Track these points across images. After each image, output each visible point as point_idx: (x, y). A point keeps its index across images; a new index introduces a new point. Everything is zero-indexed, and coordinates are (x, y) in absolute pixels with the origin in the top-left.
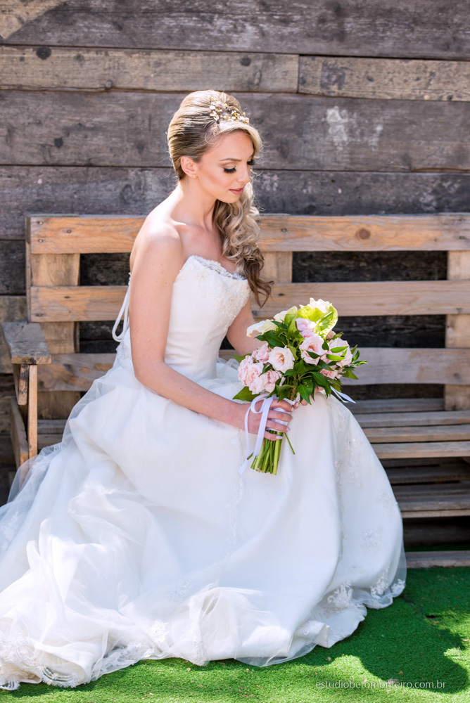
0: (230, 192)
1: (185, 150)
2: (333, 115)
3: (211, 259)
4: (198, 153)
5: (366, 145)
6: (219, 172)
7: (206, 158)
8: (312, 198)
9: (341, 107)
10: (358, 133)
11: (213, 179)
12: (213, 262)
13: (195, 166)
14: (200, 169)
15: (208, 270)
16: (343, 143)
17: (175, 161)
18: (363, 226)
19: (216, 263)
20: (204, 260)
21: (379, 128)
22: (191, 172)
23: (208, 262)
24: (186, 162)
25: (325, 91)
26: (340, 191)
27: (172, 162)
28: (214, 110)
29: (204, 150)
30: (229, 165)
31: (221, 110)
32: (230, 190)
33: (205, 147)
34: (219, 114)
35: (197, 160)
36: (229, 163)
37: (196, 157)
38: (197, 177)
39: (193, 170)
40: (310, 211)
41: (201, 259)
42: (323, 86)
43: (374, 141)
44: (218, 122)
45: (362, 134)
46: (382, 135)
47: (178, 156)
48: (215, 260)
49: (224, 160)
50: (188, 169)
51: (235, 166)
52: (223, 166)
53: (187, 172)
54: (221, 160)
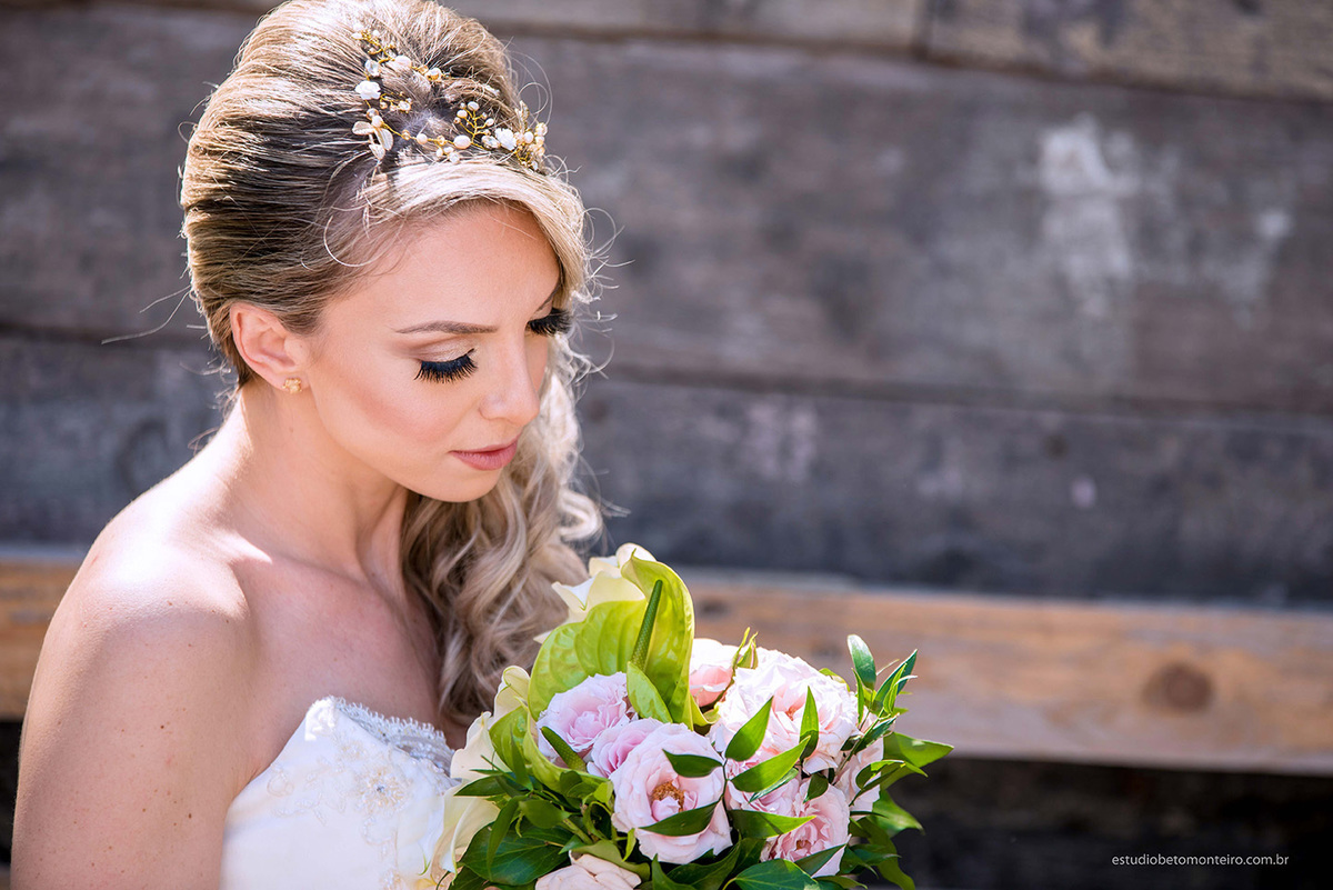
0: (455, 462)
1: (244, 276)
2: (1071, 162)
3: (403, 717)
4: (302, 292)
5: (1211, 297)
6: (400, 376)
7: (337, 313)
8: (958, 516)
9: (1109, 123)
10: (1176, 239)
11: (372, 405)
12: (411, 726)
13: (295, 346)
14: (316, 357)
15: (401, 757)
16: (1111, 283)
17: (212, 310)
18: (1183, 653)
19: (427, 731)
20: (376, 720)
21: (1274, 224)
22: (276, 365)
23: (394, 727)
24: (253, 324)
25: (1039, 52)
26: (1084, 493)
27: (202, 310)
28: (374, 103)
29: (325, 282)
30: (439, 349)
31: (405, 106)
32: (457, 452)
33: (334, 270)
34: (393, 123)
35: (302, 323)
36: (439, 342)
37: (296, 310)
38: (306, 391)
39: (285, 361)
40: (948, 573)
41: (363, 712)
42: (1033, 26)
43: (1247, 277)
44: (390, 163)
45: (1196, 248)
46: (1285, 253)
47: (223, 292)
48: (421, 720)
49: (414, 330)
50: (264, 352)
51: (472, 350)
52: (415, 350)
53: (262, 365)
54: (404, 332)
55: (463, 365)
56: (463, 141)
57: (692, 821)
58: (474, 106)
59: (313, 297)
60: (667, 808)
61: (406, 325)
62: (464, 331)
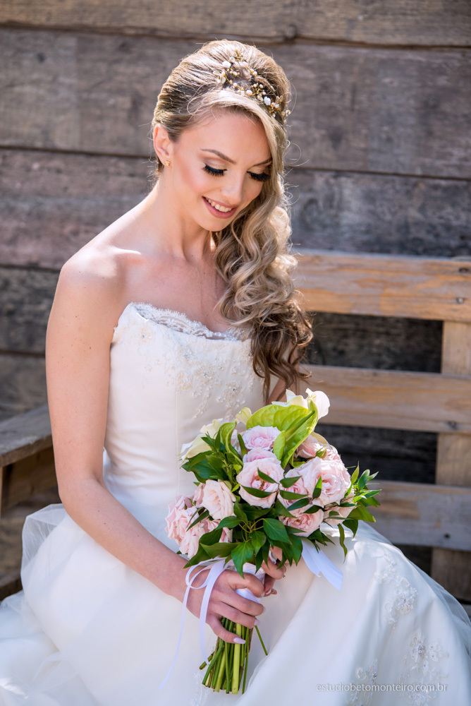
12: (170, 312)
15: (152, 325)
24: (161, 135)
29: (184, 123)
30: (215, 162)
31: (237, 74)
35: (174, 137)
36: (215, 159)
38: (171, 167)
39: (167, 153)
49: (206, 150)
50: (162, 148)
51: (226, 170)
52: (206, 159)
53: (159, 152)
54: (203, 150)
55: (220, 173)
56: (250, 92)
57: (262, 494)
58: (261, 86)
59: (179, 128)
60: (257, 484)
61: (204, 148)
62: (224, 158)
